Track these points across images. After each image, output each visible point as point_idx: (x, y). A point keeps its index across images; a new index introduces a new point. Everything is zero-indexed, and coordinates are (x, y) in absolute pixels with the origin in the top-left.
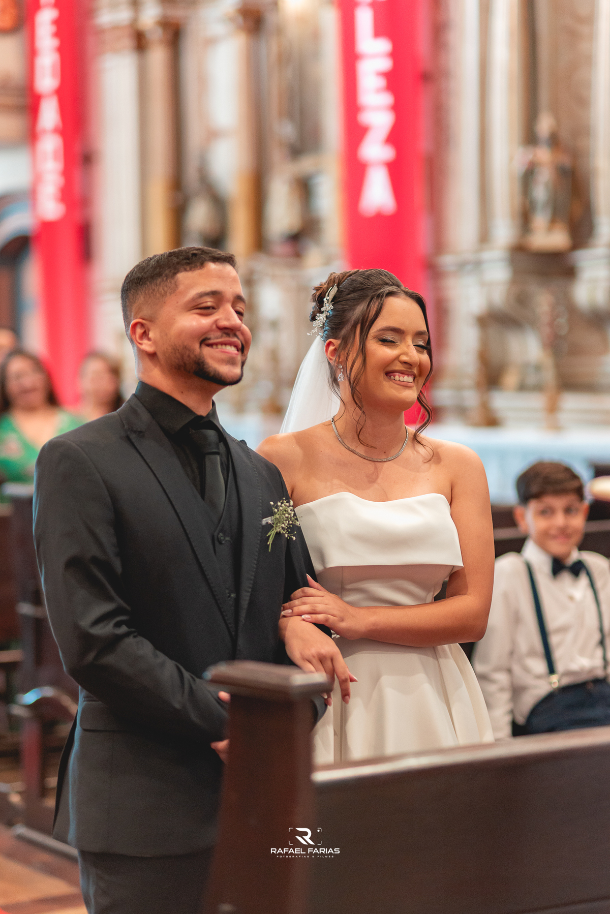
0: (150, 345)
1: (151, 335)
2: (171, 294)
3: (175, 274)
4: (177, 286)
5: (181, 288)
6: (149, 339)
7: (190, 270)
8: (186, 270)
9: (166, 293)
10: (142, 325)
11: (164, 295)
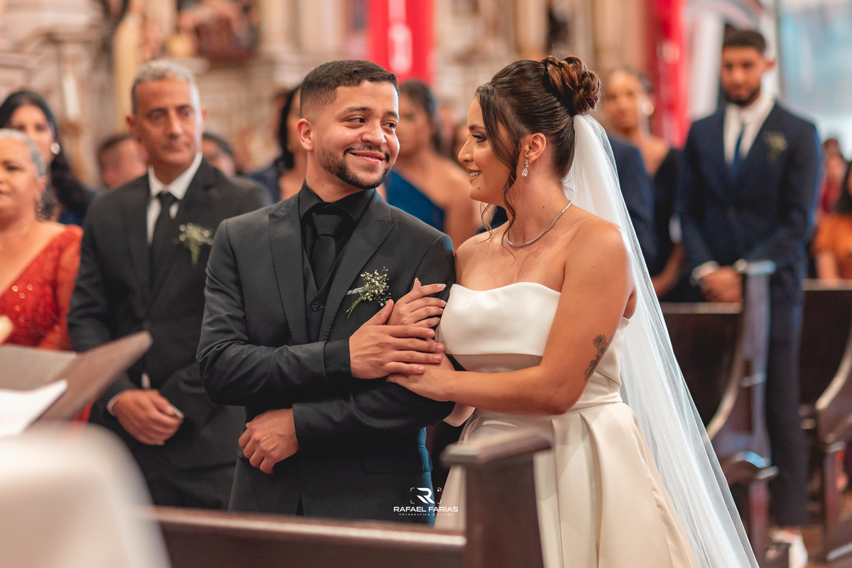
0: (309, 144)
1: (312, 135)
2: (330, 103)
3: (336, 86)
4: (335, 98)
5: (338, 100)
6: (310, 139)
7: (348, 85)
8: (345, 85)
9: (326, 101)
10: (307, 125)
11: (325, 103)
